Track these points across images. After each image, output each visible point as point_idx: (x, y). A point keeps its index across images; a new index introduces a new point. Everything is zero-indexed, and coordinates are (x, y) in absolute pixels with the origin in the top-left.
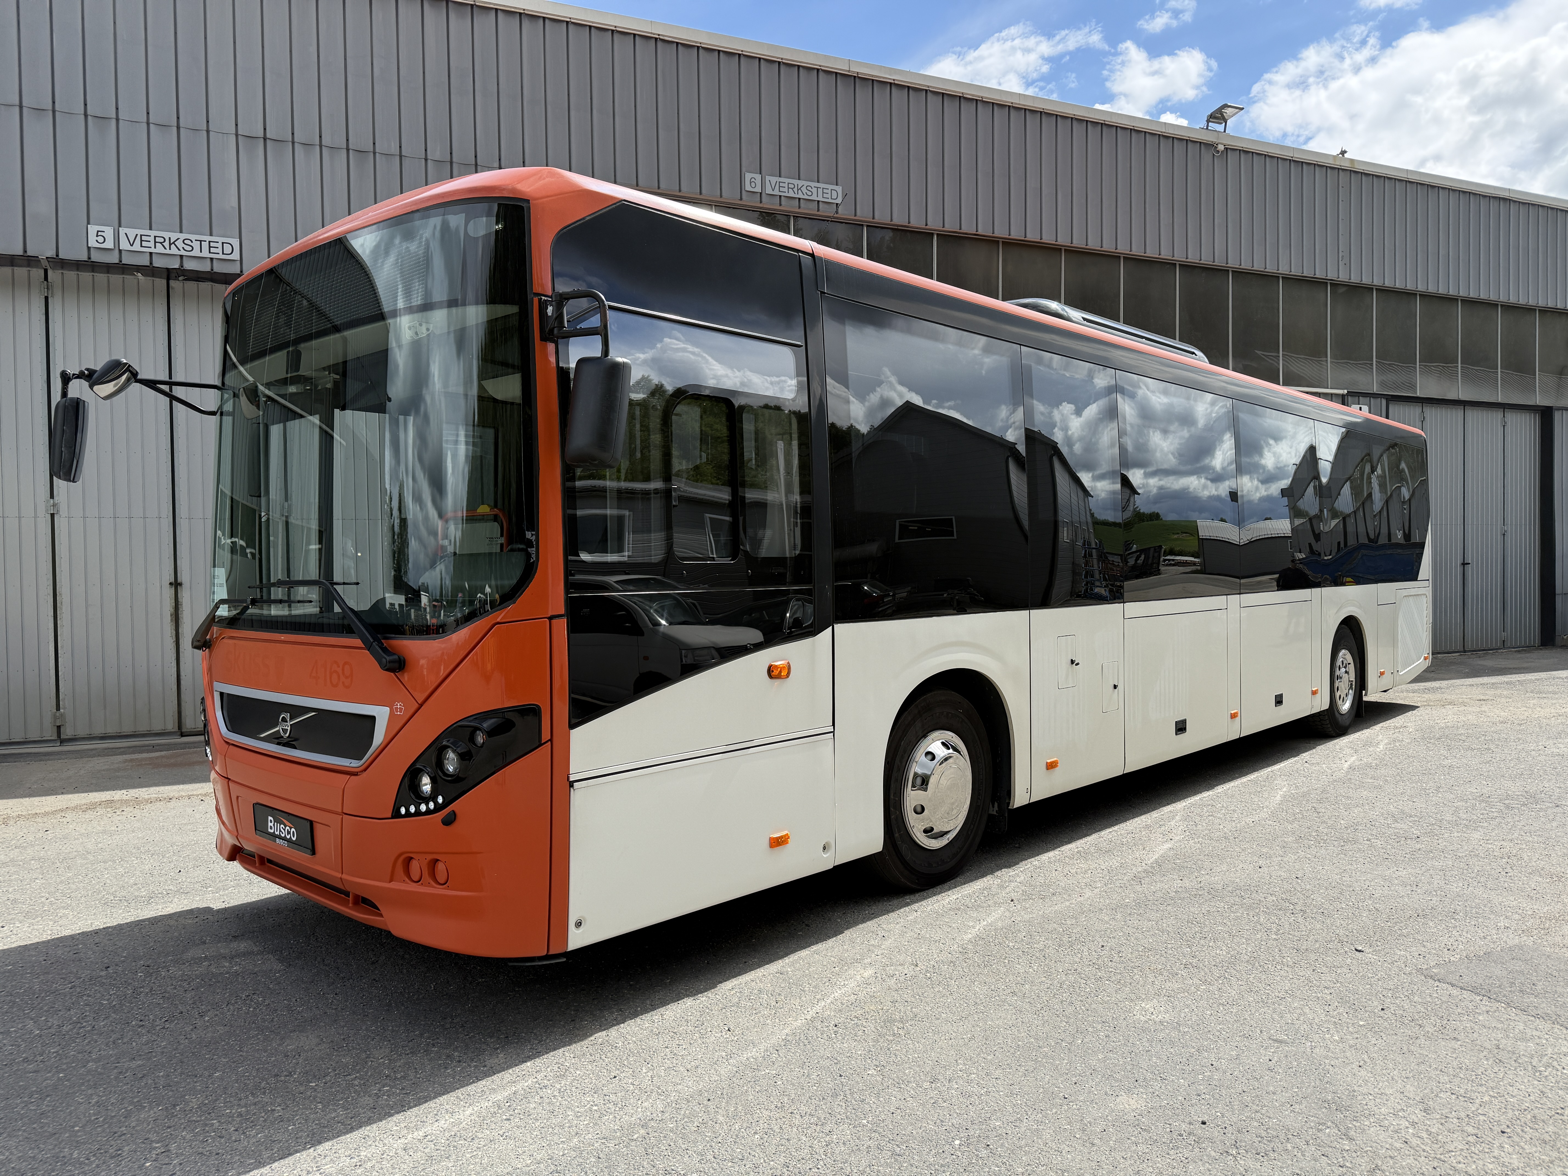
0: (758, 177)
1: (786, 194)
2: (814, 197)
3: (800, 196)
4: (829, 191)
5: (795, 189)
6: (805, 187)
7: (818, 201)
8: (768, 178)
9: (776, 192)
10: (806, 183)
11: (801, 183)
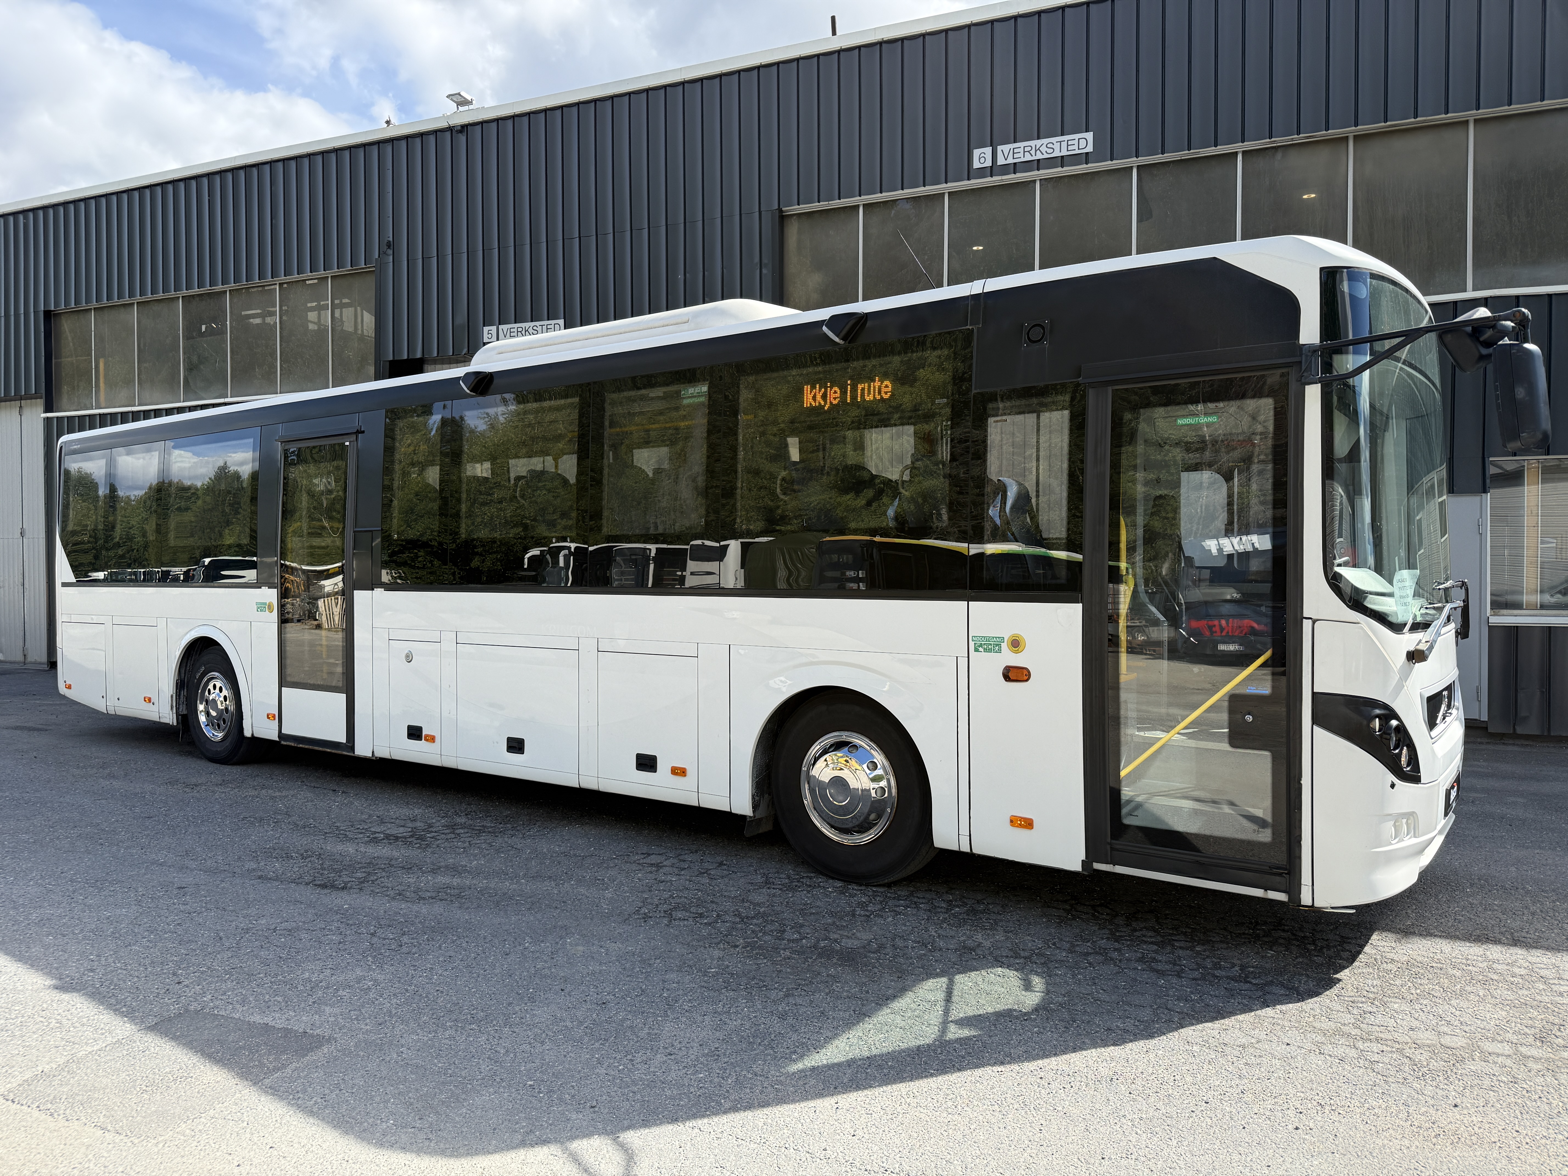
0: (988, 150)
1: (1023, 160)
2: (1057, 154)
3: (1039, 156)
4: (1076, 142)
5: (1033, 152)
6: (1044, 146)
7: (1062, 157)
8: (1000, 148)
9: (1010, 161)
10: (1045, 141)
11: (1038, 143)
